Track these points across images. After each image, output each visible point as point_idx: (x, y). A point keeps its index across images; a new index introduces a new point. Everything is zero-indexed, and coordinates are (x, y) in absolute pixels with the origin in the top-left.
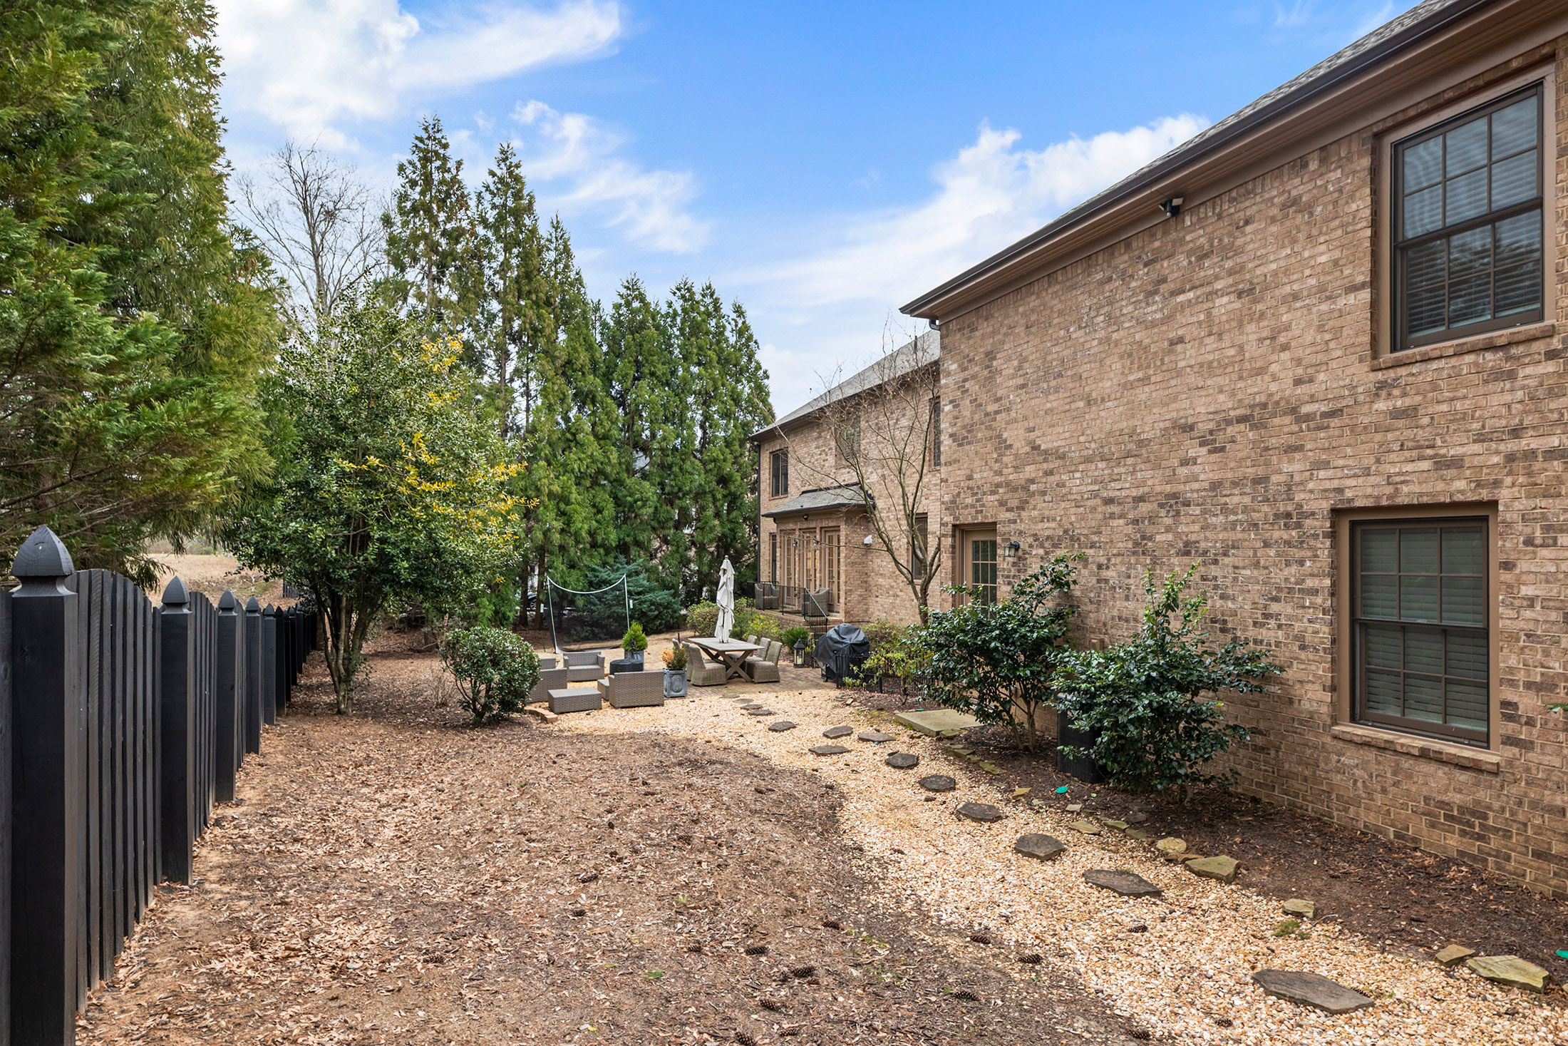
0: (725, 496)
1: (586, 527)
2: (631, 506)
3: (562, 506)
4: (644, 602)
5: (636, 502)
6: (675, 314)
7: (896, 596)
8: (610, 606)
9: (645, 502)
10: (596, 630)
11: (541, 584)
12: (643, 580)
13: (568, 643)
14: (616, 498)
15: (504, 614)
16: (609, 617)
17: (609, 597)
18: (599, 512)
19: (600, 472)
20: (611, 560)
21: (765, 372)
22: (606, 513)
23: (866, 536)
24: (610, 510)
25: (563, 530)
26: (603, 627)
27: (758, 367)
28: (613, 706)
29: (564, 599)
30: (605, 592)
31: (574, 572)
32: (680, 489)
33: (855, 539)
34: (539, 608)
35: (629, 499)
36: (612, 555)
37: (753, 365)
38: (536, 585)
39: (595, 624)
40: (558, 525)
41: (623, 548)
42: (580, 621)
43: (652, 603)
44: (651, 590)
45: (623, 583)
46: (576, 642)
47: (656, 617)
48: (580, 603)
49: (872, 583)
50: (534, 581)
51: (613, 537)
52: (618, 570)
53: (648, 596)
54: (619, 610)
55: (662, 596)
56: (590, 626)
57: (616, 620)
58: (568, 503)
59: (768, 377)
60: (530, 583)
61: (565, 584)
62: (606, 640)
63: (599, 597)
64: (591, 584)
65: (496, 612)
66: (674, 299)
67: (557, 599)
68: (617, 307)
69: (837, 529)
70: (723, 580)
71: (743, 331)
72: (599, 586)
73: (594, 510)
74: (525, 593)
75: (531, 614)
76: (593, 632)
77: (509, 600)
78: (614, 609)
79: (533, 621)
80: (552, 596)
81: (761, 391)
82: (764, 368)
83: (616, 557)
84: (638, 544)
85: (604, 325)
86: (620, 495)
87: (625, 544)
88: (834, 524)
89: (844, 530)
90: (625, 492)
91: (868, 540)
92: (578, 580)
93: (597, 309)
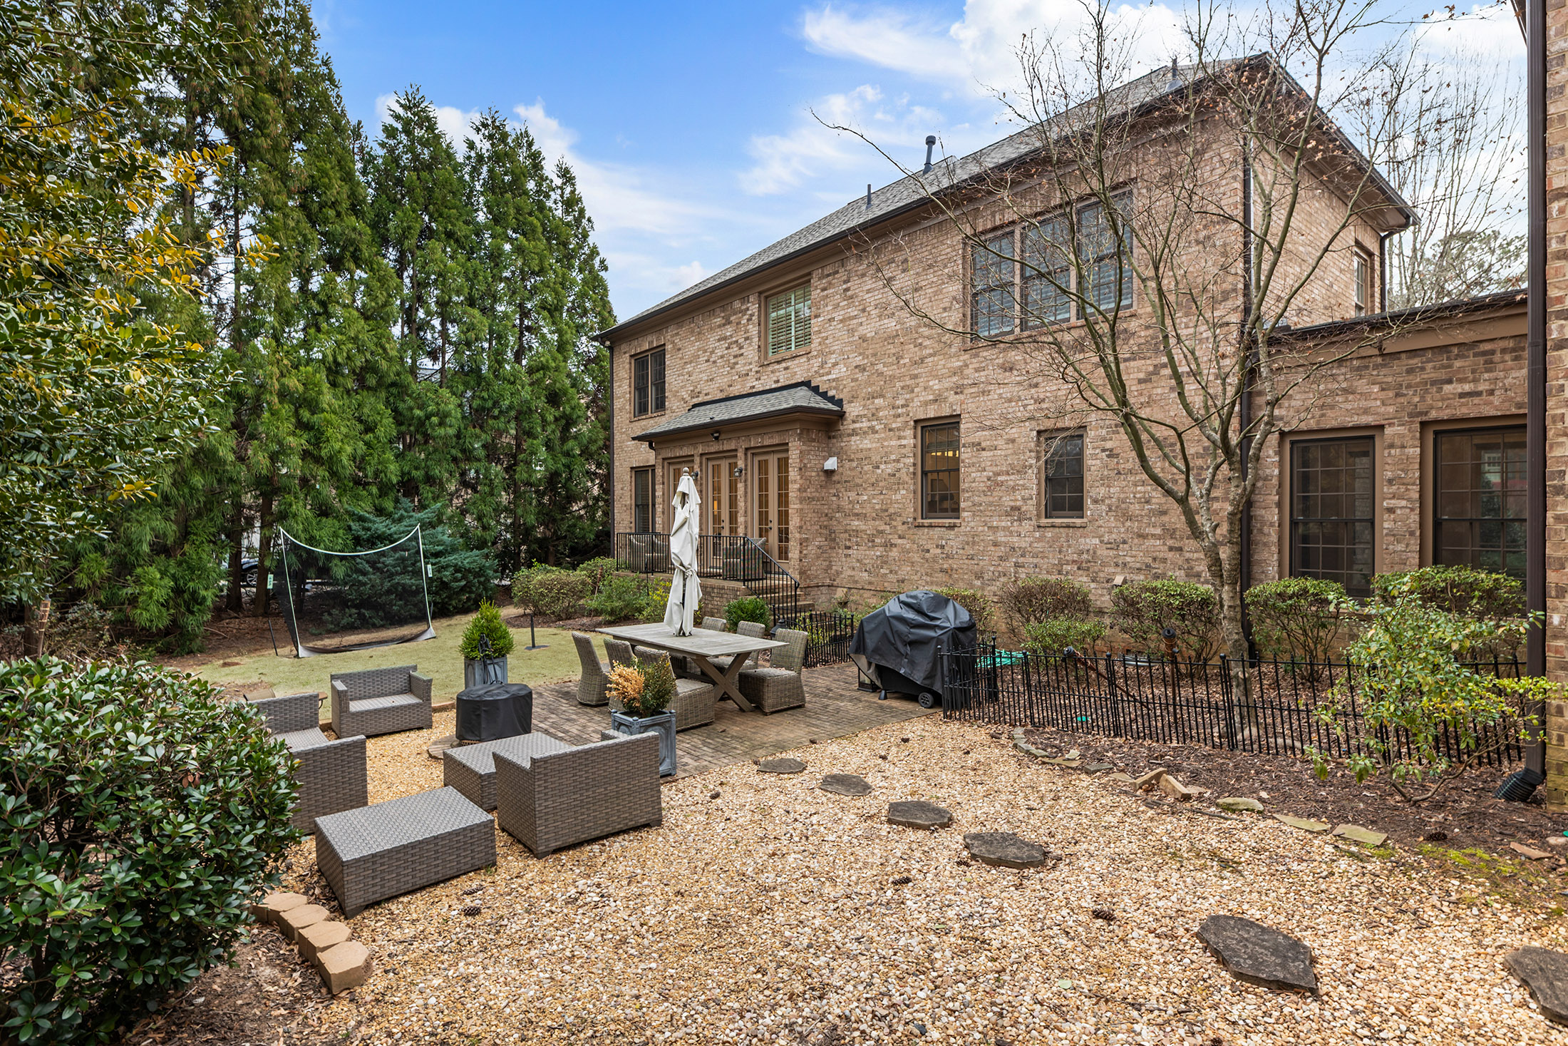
0: (556, 419)
1: (349, 449)
2: (421, 423)
3: (305, 414)
4: (445, 568)
5: (428, 417)
6: (480, 158)
7: (889, 545)
8: (391, 575)
9: (443, 417)
10: (367, 613)
11: (265, 542)
12: (445, 534)
13: (319, 636)
14: (395, 410)
15: (194, 593)
16: (389, 592)
17: (389, 561)
18: (369, 429)
19: (370, 368)
20: (389, 505)
21: (602, 262)
22: (380, 432)
23: (826, 459)
24: (387, 427)
25: (306, 455)
26: (375, 607)
27: (594, 252)
28: (531, 851)
29: (309, 563)
30: (383, 554)
31: (328, 522)
32: (496, 404)
33: (812, 461)
34: (263, 581)
35: (417, 412)
36: (392, 495)
37: (586, 250)
38: (257, 544)
39: (365, 603)
40: (296, 442)
41: (408, 487)
42: (338, 600)
43: (457, 569)
44: (454, 550)
45: (415, 538)
46: (332, 633)
47: (463, 589)
48: (339, 571)
49: (838, 528)
50: (254, 538)
51: (393, 471)
52: (400, 520)
53: (452, 558)
54: (407, 580)
55: (469, 558)
56: (356, 606)
57: (400, 596)
58: (314, 407)
59: (606, 269)
60: (245, 543)
61: (311, 540)
62: (383, 627)
63: (372, 562)
64: (358, 542)
65: (178, 591)
66: (477, 138)
67: (297, 566)
68: (390, 132)
69: (784, 447)
70: (681, 514)
71: (571, 203)
72: (371, 543)
73: (360, 427)
74: (236, 557)
75: (248, 592)
76: (361, 617)
77: (203, 569)
78: (397, 579)
79: (253, 601)
80: (290, 561)
81: (596, 284)
82: (602, 255)
83: (397, 501)
84: (430, 480)
85: (369, 160)
86: (401, 406)
87: (411, 479)
88: (776, 441)
89: (795, 449)
90: (410, 402)
91: (831, 463)
92: (335, 535)
93: (357, 134)
